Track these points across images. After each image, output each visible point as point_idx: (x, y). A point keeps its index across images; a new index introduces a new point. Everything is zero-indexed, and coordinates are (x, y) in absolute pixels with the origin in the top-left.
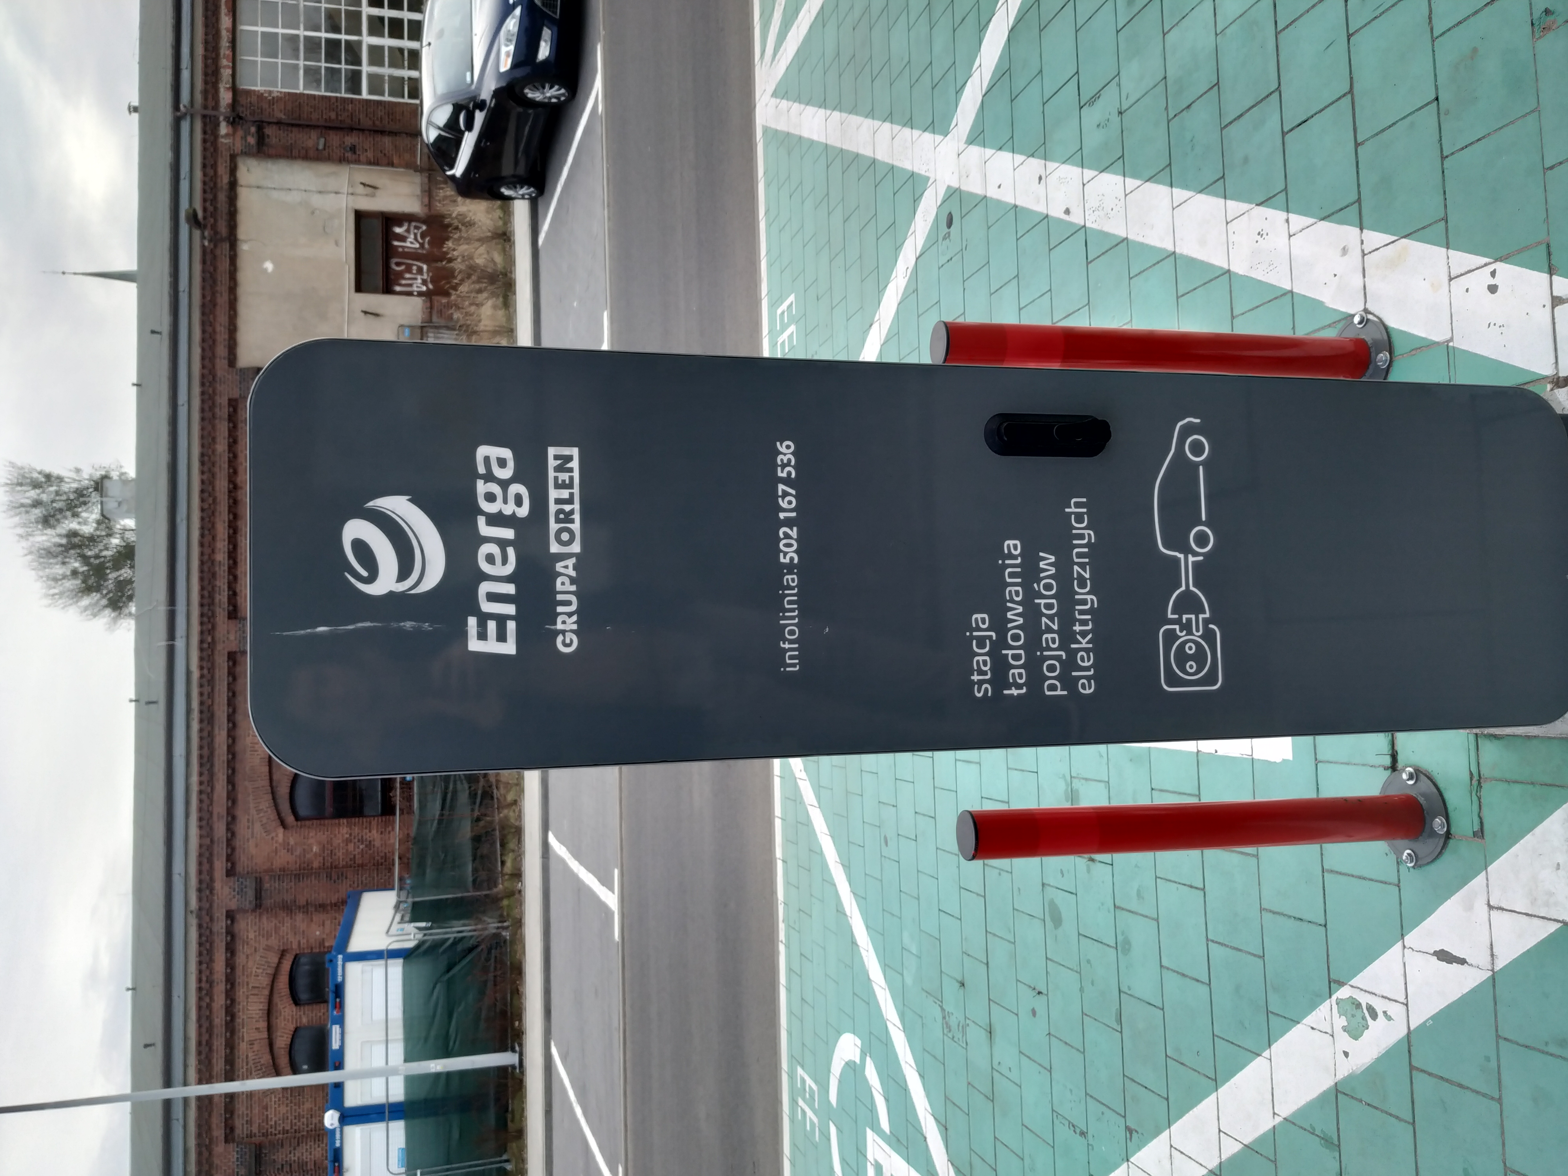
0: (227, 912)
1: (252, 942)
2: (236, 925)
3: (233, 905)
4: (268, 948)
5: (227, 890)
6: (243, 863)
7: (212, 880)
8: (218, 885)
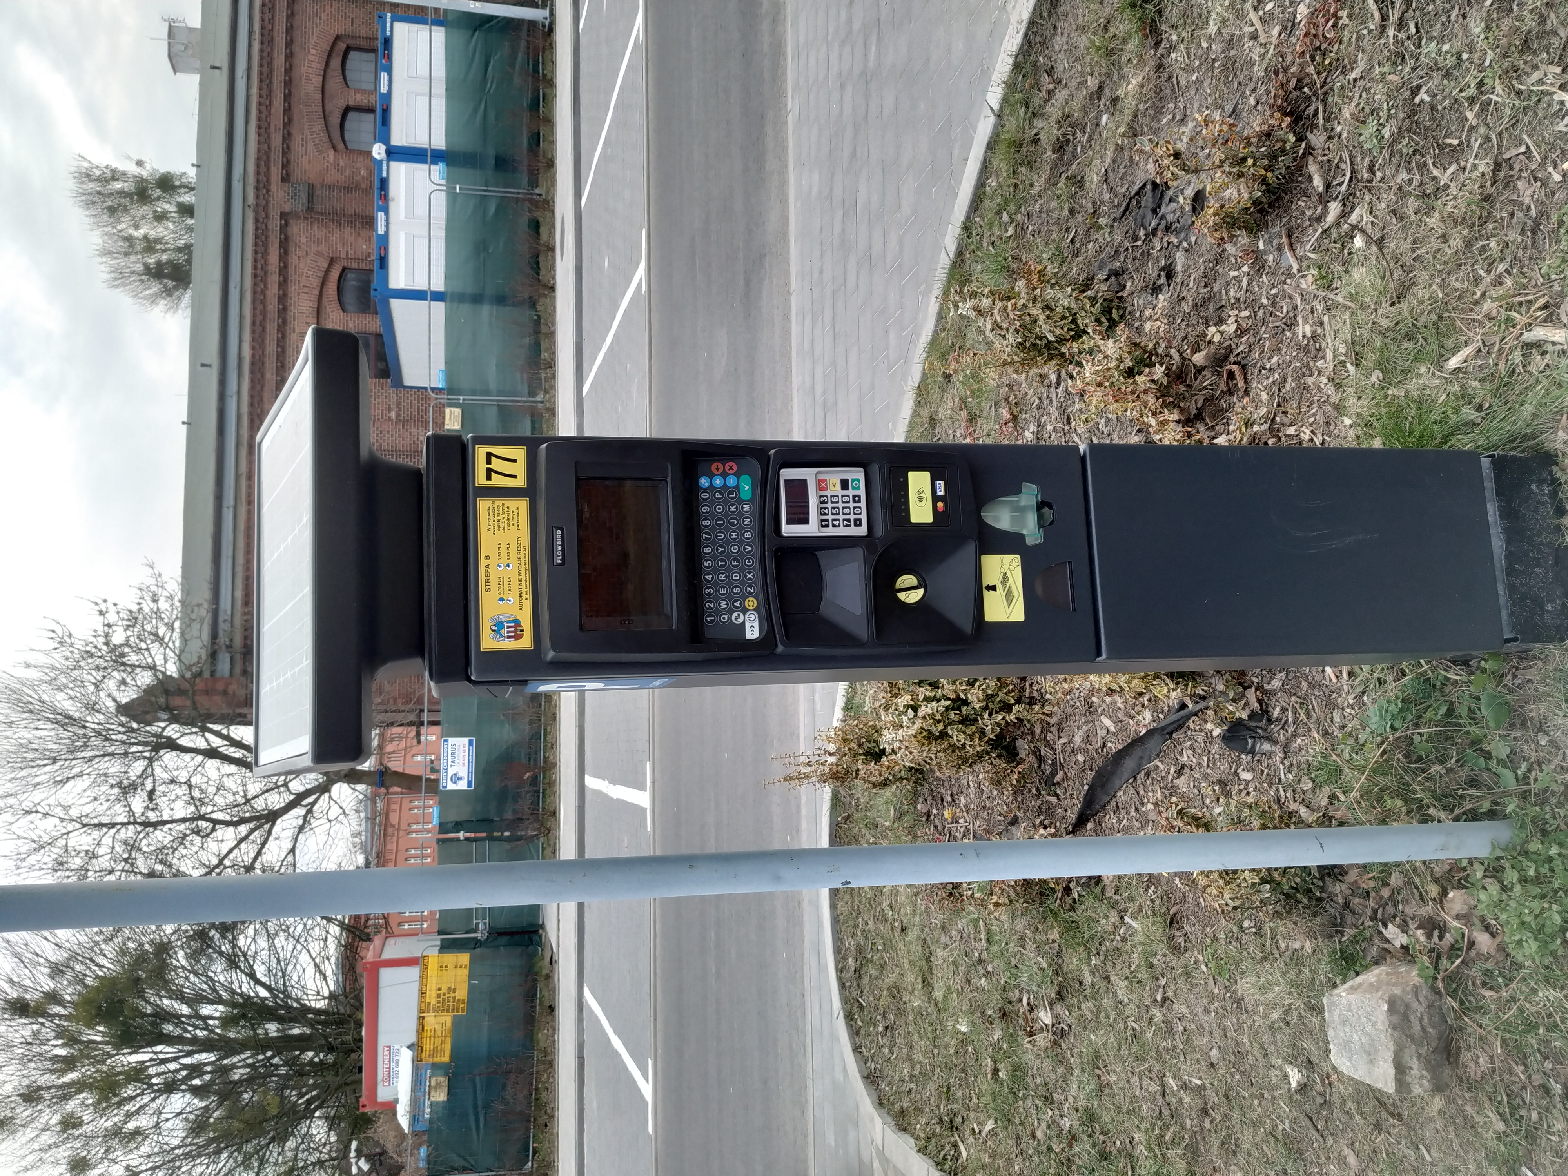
0: (282, 213)
1: (304, 246)
2: (289, 229)
3: (287, 208)
4: (319, 254)
5: (281, 193)
6: (296, 174)
7: (268, 181)
8: (273, 188)
